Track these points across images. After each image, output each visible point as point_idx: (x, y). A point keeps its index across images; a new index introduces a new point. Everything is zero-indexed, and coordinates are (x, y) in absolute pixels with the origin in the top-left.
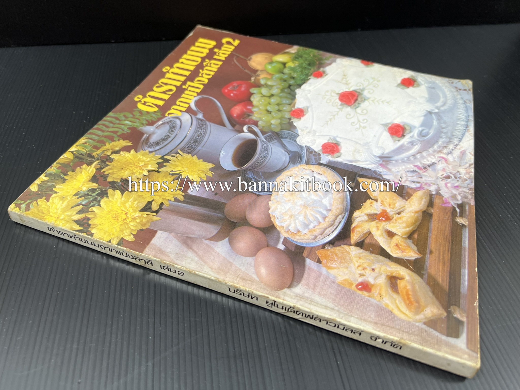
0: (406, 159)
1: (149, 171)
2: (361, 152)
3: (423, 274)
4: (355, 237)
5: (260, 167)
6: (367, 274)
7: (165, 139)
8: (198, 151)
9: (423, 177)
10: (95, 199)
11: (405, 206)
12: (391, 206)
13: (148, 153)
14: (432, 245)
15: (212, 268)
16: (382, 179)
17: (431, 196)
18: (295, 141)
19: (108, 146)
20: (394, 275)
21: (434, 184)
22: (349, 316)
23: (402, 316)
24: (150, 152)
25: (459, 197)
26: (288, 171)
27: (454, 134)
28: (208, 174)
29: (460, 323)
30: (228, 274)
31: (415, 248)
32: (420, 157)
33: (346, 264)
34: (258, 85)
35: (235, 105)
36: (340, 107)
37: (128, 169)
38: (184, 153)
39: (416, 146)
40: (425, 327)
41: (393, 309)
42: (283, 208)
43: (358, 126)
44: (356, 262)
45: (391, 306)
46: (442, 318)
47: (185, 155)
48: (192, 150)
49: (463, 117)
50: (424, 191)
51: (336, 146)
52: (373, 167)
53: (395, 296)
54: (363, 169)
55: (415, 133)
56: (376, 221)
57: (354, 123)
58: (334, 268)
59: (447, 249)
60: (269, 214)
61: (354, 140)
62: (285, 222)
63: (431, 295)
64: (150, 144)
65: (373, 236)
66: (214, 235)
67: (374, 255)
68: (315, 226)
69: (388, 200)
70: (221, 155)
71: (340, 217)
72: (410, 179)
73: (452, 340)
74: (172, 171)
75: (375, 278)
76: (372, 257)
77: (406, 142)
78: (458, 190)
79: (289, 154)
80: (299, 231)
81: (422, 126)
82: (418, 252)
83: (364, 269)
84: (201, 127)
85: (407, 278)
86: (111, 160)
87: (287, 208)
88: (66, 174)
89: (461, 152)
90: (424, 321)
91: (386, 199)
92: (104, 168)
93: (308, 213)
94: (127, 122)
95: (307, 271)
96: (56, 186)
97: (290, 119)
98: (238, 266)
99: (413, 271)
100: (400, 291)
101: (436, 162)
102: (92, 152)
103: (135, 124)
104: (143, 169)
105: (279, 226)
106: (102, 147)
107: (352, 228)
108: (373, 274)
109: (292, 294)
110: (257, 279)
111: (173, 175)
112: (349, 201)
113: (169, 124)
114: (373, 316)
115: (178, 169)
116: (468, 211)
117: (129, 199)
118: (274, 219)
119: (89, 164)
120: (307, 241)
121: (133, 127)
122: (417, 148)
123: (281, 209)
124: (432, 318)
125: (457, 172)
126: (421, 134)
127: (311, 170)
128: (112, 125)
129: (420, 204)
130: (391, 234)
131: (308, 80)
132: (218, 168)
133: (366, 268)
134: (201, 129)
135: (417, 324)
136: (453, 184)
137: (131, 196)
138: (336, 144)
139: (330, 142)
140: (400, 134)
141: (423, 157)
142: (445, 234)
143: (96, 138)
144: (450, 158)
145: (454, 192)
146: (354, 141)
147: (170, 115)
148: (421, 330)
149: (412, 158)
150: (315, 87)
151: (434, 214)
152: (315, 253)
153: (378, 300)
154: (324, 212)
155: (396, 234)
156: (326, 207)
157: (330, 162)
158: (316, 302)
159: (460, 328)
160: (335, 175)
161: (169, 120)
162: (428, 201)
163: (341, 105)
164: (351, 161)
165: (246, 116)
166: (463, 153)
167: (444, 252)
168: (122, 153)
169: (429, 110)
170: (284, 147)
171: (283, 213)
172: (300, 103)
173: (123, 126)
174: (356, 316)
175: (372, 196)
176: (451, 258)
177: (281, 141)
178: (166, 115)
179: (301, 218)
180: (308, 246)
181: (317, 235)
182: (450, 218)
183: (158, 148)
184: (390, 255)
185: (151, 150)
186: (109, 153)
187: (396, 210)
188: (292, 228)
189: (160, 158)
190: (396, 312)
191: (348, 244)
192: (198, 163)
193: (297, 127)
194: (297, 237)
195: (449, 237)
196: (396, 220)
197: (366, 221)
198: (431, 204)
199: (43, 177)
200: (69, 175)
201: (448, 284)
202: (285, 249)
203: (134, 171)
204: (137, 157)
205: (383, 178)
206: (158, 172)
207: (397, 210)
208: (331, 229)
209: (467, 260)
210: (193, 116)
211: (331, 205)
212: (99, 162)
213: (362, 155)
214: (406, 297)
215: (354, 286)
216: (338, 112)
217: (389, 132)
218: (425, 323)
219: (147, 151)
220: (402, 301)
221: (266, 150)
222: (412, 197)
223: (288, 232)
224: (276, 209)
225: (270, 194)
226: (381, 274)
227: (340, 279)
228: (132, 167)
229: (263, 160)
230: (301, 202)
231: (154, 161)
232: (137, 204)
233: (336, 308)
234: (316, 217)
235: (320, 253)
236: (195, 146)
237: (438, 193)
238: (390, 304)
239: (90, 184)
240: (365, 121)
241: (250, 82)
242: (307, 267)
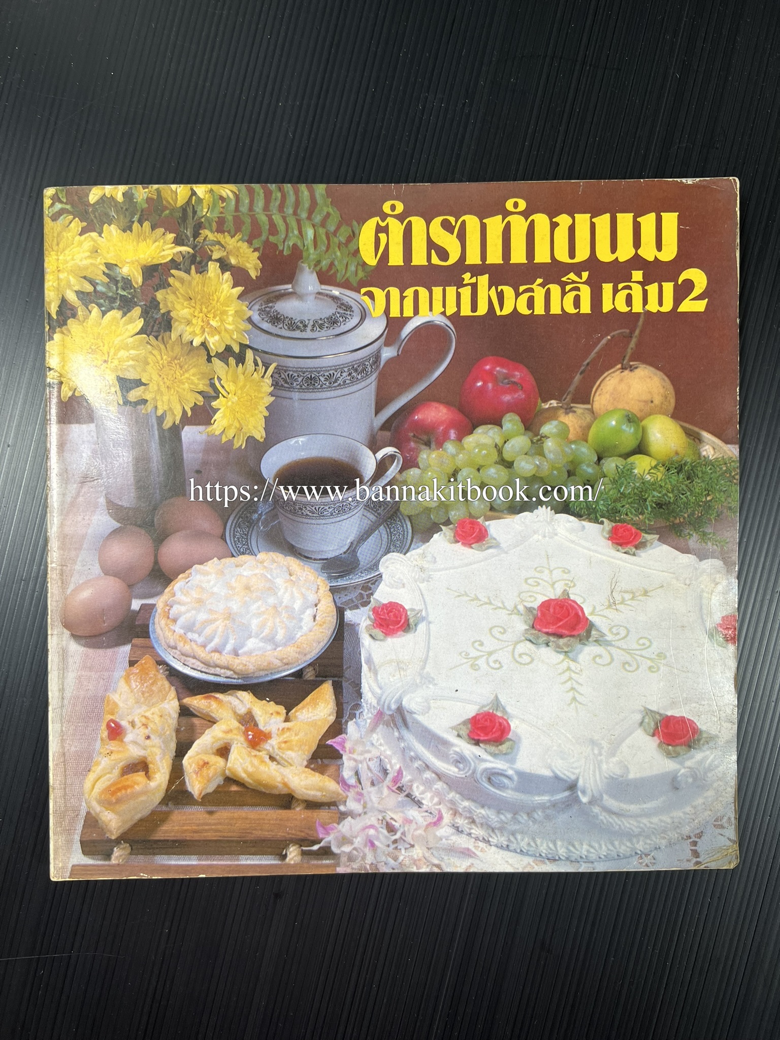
0: (412, 754)
1: (204, 345)
2: (402, 673)
3: (167, 804)
4: (197, 702)
5: (290, 516)
6: (136, 731)
7: (293, 325)
8: (288, 396)
9: (376, 788)
10: (112, 300)
11: (291, 765)
12: (283, 745)
13: (246, 317)
14: (225, 814)
15: (62, 525)
16: (343, 721)
17: (331, 804)
18: (388, 551)
19: (231, 242)
20: (151, 766)
21: (364, 807)
22: (61, 720)
23: (88, 784)
24: (250, 320)
25: (347, 849)
26: (299, 565)
27: (519, 837)
28: (238, 439)
29: (108, 856)
30: (62, 552)
31: (210, 789)
32: (426, 778)
33: (142, 699)
34: (531, 423)
35: (448, 403)
36: (521, 608)
37: (194, 307)
38: (272, 376)
39: (456, 770)
40: (83, 813)
41: (94, 772)
42: (212, 583)
43: (474, 653)
44: (151, 712)
45: (97, 770)
46: (105, 834)
47: (268, 381)
48: (286, 385)
49: (584, 849)
50: (341, 792)
51: (402, 626)
52: (369, 701)
53: (117, 772)
54: (357, 685)
55: (499, 765)
56: (241, 726)
57: (482, 644)
58: (130, 686)
59: (225, 834)
60: (190, 567)
61: (431, 654)
62: (185, 595)
63: (138, 817)
64: (271, 307)
65: (211, 726)
66: (118, 505)
67: (174, 734)
68: (195, 641)
69: (295, 738)
70: (293, 441)
71: (229, 673)
72: (362, 768)
73: (77, 846)
74: (220, 379)
75: (135, 743)
76: (170, 733)
77: (461, 750)
78: (365, 846)
79: (345, 553)
80: (175, 621)
81: (521, 774)
82: (203, 794)
83: (145, 726)
84: (356, 370)
85: (153, 784)
86: (202, 269)
87: (215, 590)
88: (141, 222)
89: (468, 849)
90: (92, 812)
91: (296, 735)
92: (180, 269)
93: (218, 623)
94: (310, 233)
95: (109, 652)
96: (112, 226)
97: (448, 523)
98: (79, 559)
99: (167, 791)
100: (125, 777)
101: (425, 807)
102: (207, 225)
103: (312, 250)
104: (204, 332)
105: (173, 589)
106: (226, 234)
107: (213, 694)
108: (141, 739)
109: (64, 643)
110: (69, 591)
111: (213, 385)
112: (268, 678)
113: (339, 310)
114: (73, 749)
115: (230, 387)
116: (320, 862)
117: (133, 348)
118: (183, 578)
119: (178, 242)
120: (161, 637)
121: (301, 252)
122: (450, 770)
123: (209, 582)
124: (99, 821)
125: (410, 844)
126: (492, 776)
127: (319, 600)
128: (290, 211)
129: (305, 788)
130: (224, 751)
131: (596, 521)
132: (258, 448)
133: (147, 728)
134: (350, 374)
135: (84, 804)
136: (378, 839)
137: (142, 348)
138: (408, 625)
139: (409, 613)
140: (479, 735)
141: (428, 784)
142: (256, 830)
143: (244, 209)
144: (444, 831)
145: (358, 841)
146: (427, 656)
147: (366, 298)
148: (76, 811)
149: (417, 764)
150: (573, 542)
151: (293, 811)
152: (144, 654)
153: (102, 751)
154: (229, 647)
155: (227, 760)
156: (242, 647)
157: (353, 627)
158: (65, 675)
159: (99, 857)
160: (322, 644)
161: (352, 303)
162: (320, 801)
163: (529, 610)
164: (369, 661)
165: (425, 438)
166: (467, 853)
167: (217, 831)
168: (227, 275)
169: (581, 783)
170: (363, 537)
171: (201, 588)
172: (496, 528)
173: (296, 232)
174: (64, 729)
175: (296, 711)
176: (210, 841)
177: (377, 528)
178: (363, 290)
179: (202, 616)
180: (153, 641)
181: (179, 648)
182: (293, 836)
183: (266, 326)
184: (184, 755)
185: (256, 318)
186: (216, 256)
187: (277, 753)
188: (174, 611)
189: (241, 345)
190: (91, 777)
191: (180, 695)
192: (257, 412)
193: (428, 544)
194: (163, 622)
195: (250, 837)
196: (255, 756)
197: (235, 713)
198: (312, 805)
199: (118, 192)
200: (142, 226)
201: (162, 838)
202: (134, 611)
203: (194, 321)
204: (228, 306)
205: (347, 722)
206: (209, 359)
207: (277, 755)
208: (198, 666)
209: (215, 863)
210: (382, 339)
211: (249, 653)
212: (189, 253)
213: (394, 676)
214: (120, 786)
215: (112, 717)
216: (505, 608)
217: (477, 715)
218: (88, 813)
219: (250, 313)
220: (112, 781)
221: (342, 509)
222: (317, 774)
223: (167, 605)
224: (207, 574)
225: (235, 554)
226: (145, 749)
227: (115, 697)
228: (201, 311)
229: (310, 514)
230: (235, 606)
231: (232, 338)
232: (132, 366)
233: (66, 702)
234: (214, 637)
235: (147, 661)
236: (298, 387)
237: (343, 816)
238: (100, 767)
239: (137, 271)
240: (497, 665)
241: (539, 401)
242: (116, 649)
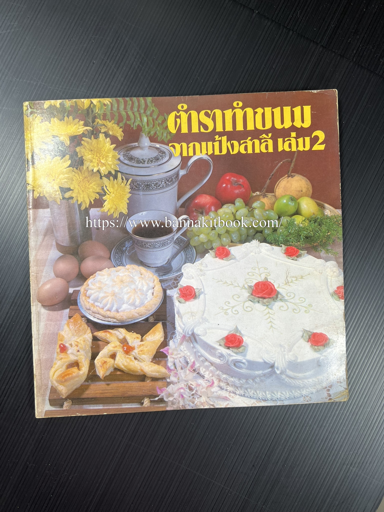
0: (199, 354)
1: (98, 171)
2: (194, 318)
3: (88, 381)
4: (100, 334)
5: (140, 248)
6: (73, 348)
7: (139, 161)
8: (137, 193)
9: (183, 370)
11: (144, 361)
12: (140, 352)
13: (117, 158)
14: (114, 385)
15: (36, 255)
16: (168, 340)
17: (163, 379)
18: (185, 263)
19: (110, 124)
20: (80, 364)
21: (178, 379)
22: (38, 344)
23: (51, 373)
24: (119, 159)
25: (171, 399)
26: (145, 270)
27: (249, 390)
28: (116, 213)
29: (62, 406)
30: (36, 267)
31: (108, 373)
32: (206, 365)
33: (75, 333)
34: (248, 203)
35: (210, 195)
36: (246, 286)
37: (94, 154)
38: (130, 184)
39: (219, 361)
40: (50, 387)
41: (54, 368)
42: (106, 279)
43: (226, 307)
44: (79, 339)
45: (56, 367)
46: (60, 396)
47: (128, 187)
48: (136, 188)
49: (279, 395)
50: (167, 373)
51: (193, 296)
52: (179, 331)
53: (64, 367)
54: (173, 324)
55: (239, 357)
56: (121, 344)
57: (229, 303)
58: (69, 328)
59: (115, 394)
60: (95, 272)
61: (206, 309)
62: (93, 285)
63: (75, 388)
64: (129, 153)
65: (107, 345)
66: (61, 245)
67: (90, 349)
68: (99, 306)
69: (145, 349)
70: (140, 214)
71: (115, 320)
72: (177, 361)
73: (47, 402)
74: (106, 187)
75: (72, 354)
76: (88, 349)
77: (221, 351)
78: (179, 397)
79: (166, 264)
80: (89, 297)
81: (249, 361)
82: (104, 376)
83: (77, 346)
84: (168, 181)
85: (81, 372)
86: (96, 137)
87: (107, 283)
88: (68, 116)
89: (226, 397)
90: (54, 386)
91: (146, 347)
92: (87, 137)
93: (109, 298)
94: (145, 119)
95: (60, 312)
96: (55, 118)
97: (212, 249)
98: (45, 270)
99: (88, 375)
100: (69, 369)
101: (206, 378)
102: (98, 117)
103: (146, 127)
104: (98, 165)
105: (88, 283)
106: (107, 121)
107: (107, 330)
108: (75, 352)
109: (39, 309)
110: (40, 285)
111: (103, 189)
112: (133, 322)
113: (159, 154)
114: (44, 357)
115: (111, 190)
116: (159, 405)
117: (66, 174)
118: (92, 278)
119: (86, 125)
120: (83, 305)
121: (141, 128)
122: (217, 361)
123: (104, 279)
124: (57, 390)
125: (200, 396)
126: (236, 363)
127: (155, 286)
128: (136, 109)
129: (151, 372)
130: (113, 356)
131: (279, 245)
133: (78, 346)
134: (165, 183)
135: (50, 382)
136: (185, 394)
137: (70, 173)
138: (196, 296)
139: (196, 290)
140: (229, 344)
141: (207, 368)
142: (129, 392)
143: (115, 109)
144: (215, 389)
145: (176, 395)
146: (205, 310)
147: (172, 148)
148: (47, 386)
149: (202, 359)
150: (268, 255)
151: (146, 382)
152: (75, 313)
153: (57, 358)
154: (114, 308)
155: (115, 360)
156: (120, 309)
157: (171, 298)
158: (40, 323)
159: (58, 406)
160: (157, 306)
161: (165, 150)
162: (158, 377)
163: (250, 287)
164: (179, 313)
165: (200, 210)
166: (226, 399)
167: (111, 393)
168: (108, 139)
169: (276, 365)
170: (174, 256)
171: (101, 282)
172: (234, 250)
173: (139, 119)
174: (40, 348)
175: (145, 337)
176: (108, 397)
177: (180, 252)
178: (170, 145)
179: (102, 295)
180: (80, 307)
181: (91, 310)
182: (146, 394)
183: (126, 162)
184: (95, 359)
185: (122, 158)
186: (103, 131)
187: (138, 356)
188: (88, 293)
189: (115, 171)
190: (53, 370)
191: (93, 331)
192: (123, 201)
193: (203, 259)
194: (84, 298)
195: (126, 395)
196: (128, 358)
197: (118, 338)
198: (155, 379)
199: (58, 103)
200: (69, 118)
201: (86, 397)
202: (70, 293)
203: (94, 161)
204: (109, 153)
205: (169, 341)
206: (101, 178)
207: (138, 357)
208: (100, 318)
209: (111, 407)
210: (180, 166)
211: (124, 311)
212: (90, 130)
213: (190, 319)
214: (66, 374)
215: (61, 342)
216: (239, 286)
217: (228, 335)
218: (52, 387)
219: (119, 156)
220: (62, 372)
221: (164, 244)
222: (156, 365)
223: (86, 290)
224: (103, 275)
225: (116, 266)
226: (77, 357)
227: (63, 333)
228: (97, 156)
229: (149, 247)
230: (116, 290)
231: (111, 168)
232: (65, 182)
233: (40, 336)
234: (107, 304)
235: (77, 316)
236: (142, 189)
237: (169, 384)
238: (57, 365)
239: (67, 139)
240: (236, 312)
241: (251, 192)
242: (63, 311)
